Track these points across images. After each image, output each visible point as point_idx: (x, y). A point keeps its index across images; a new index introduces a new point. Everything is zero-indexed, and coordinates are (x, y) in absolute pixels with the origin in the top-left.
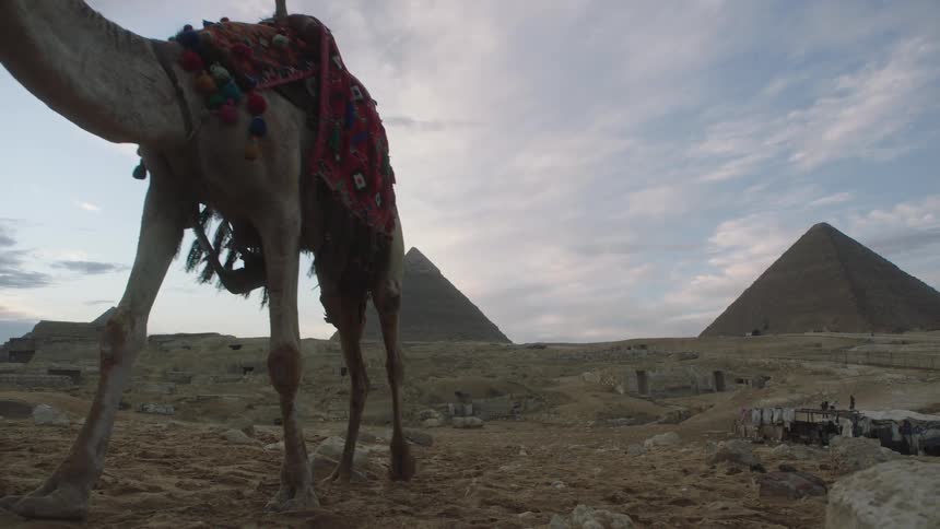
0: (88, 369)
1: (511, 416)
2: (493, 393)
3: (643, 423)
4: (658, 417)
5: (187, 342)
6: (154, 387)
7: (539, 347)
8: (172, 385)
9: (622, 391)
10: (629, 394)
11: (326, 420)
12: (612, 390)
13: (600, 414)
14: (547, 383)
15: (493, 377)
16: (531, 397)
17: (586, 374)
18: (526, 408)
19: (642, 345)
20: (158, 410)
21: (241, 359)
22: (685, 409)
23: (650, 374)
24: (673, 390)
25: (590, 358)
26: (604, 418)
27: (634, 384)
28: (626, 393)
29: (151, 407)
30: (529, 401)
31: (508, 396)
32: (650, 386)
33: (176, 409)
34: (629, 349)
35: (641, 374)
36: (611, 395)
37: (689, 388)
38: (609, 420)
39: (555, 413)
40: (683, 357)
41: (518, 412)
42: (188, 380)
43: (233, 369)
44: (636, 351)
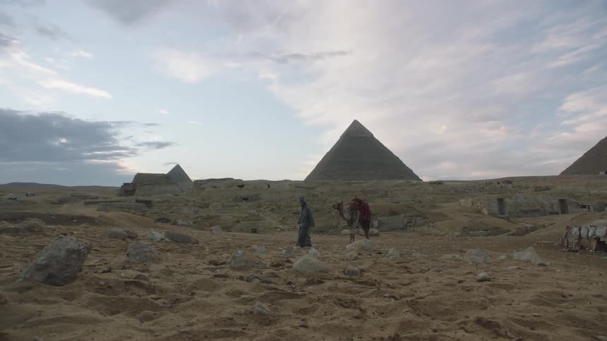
0: (156, 200)
1: (404, 229)
2: (393, 213)
3: (496, 235)
4: (509, 231)
5: (215, 184)
6: (186, 210)
7: (439, 183)
8: (196, 209)
9: (486, 213)
10: (492, 214)
11: (282, 230)
12: (479, 212)
13: (465, 228)
14: (434, 207)
15: (398, 202)
16: (419, 216)
17: (462, 201)
18: (415, 223)
19: (508, 181)
20: (184, 223)
21: (244, 193)
22: (532, 226)
23: (508, 201)
24: (526, 212)
25: (470, 190)
26: (466, 230)
27: (495, 209)
28: (489, 214)
29: (180, 222)
30: (418, 218)
31: (402, 215)
32: (508, 209)
33: (194, 223)
34: (499, 183)
35: (501, 201)
36: (476, 215)
37: (538, 210)
38: (471, 232)
39: (433, 227)
40: (538, 189)
41: (410, 226)
42: (207, 206)
43: (236, 200)
44: (503, 185)
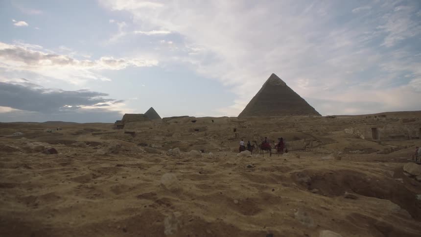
0: (138, 131)
1: (304, 149)
2: (296, 138)
4: (378, 151)
5: (176, 120)
6: (157, 138)
7: (333, 117)
8: (164, 137)
9: (363, 138)
10: (367, 139)
11: (220, 151)
12: (358, 137)
13: (346, 148)
14: (327, 134)
15: (301, 131)
16: (314, 141)
17: (346, 130)
18: (312, 145)
19: (383, 115)
20: (156, 147)
21: (196, 126)
22: (396, 147)
23: (379, 129)
24: (393, 137)
25: (355, 122)
26: (347, 150)
27: (370, 134)
28: (366, 139)
31: (303, 140)
32: (380, 135)
33: (163, 146)
34: (376, 117)
35: (374, 130)
36: (356, 139)
37: (403, 136)
38: (350, 151)
39: (323, 148)
41: (308, 147)
42: (171, 135)
43: (191, 130)
44: (379, 118)
